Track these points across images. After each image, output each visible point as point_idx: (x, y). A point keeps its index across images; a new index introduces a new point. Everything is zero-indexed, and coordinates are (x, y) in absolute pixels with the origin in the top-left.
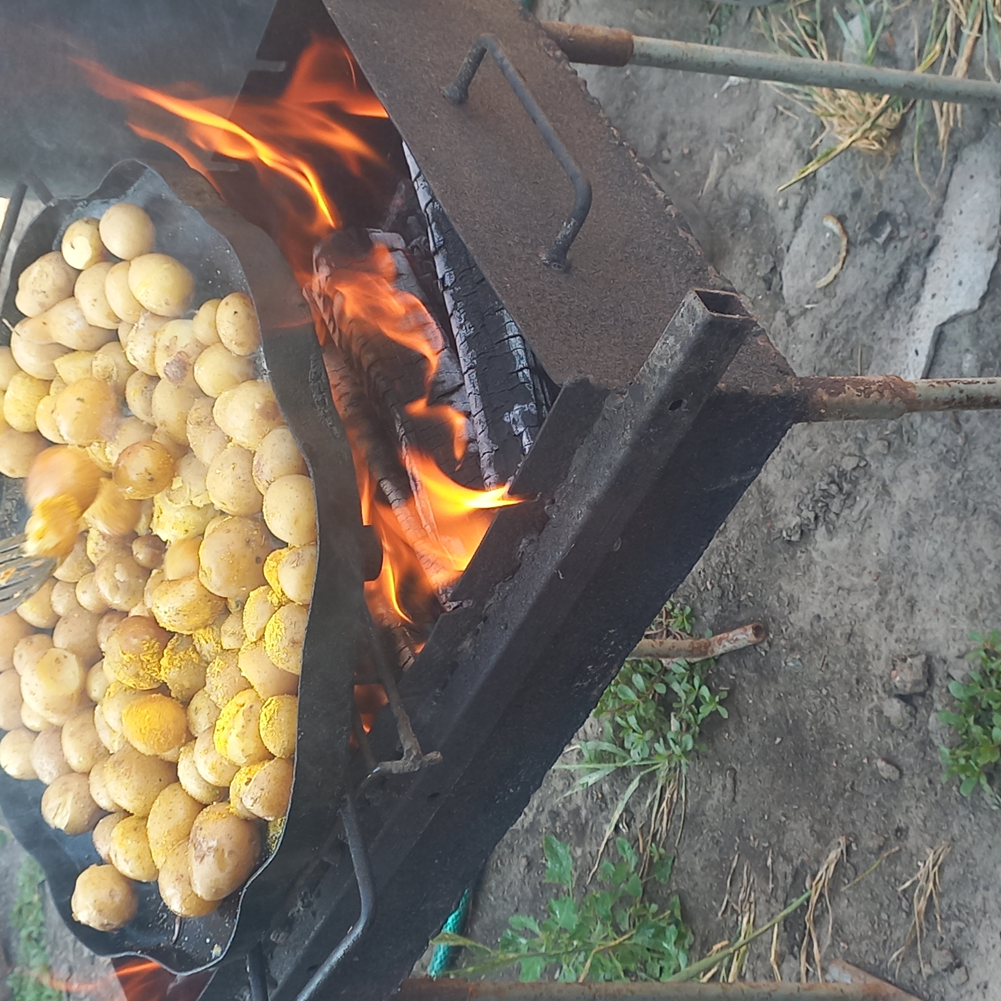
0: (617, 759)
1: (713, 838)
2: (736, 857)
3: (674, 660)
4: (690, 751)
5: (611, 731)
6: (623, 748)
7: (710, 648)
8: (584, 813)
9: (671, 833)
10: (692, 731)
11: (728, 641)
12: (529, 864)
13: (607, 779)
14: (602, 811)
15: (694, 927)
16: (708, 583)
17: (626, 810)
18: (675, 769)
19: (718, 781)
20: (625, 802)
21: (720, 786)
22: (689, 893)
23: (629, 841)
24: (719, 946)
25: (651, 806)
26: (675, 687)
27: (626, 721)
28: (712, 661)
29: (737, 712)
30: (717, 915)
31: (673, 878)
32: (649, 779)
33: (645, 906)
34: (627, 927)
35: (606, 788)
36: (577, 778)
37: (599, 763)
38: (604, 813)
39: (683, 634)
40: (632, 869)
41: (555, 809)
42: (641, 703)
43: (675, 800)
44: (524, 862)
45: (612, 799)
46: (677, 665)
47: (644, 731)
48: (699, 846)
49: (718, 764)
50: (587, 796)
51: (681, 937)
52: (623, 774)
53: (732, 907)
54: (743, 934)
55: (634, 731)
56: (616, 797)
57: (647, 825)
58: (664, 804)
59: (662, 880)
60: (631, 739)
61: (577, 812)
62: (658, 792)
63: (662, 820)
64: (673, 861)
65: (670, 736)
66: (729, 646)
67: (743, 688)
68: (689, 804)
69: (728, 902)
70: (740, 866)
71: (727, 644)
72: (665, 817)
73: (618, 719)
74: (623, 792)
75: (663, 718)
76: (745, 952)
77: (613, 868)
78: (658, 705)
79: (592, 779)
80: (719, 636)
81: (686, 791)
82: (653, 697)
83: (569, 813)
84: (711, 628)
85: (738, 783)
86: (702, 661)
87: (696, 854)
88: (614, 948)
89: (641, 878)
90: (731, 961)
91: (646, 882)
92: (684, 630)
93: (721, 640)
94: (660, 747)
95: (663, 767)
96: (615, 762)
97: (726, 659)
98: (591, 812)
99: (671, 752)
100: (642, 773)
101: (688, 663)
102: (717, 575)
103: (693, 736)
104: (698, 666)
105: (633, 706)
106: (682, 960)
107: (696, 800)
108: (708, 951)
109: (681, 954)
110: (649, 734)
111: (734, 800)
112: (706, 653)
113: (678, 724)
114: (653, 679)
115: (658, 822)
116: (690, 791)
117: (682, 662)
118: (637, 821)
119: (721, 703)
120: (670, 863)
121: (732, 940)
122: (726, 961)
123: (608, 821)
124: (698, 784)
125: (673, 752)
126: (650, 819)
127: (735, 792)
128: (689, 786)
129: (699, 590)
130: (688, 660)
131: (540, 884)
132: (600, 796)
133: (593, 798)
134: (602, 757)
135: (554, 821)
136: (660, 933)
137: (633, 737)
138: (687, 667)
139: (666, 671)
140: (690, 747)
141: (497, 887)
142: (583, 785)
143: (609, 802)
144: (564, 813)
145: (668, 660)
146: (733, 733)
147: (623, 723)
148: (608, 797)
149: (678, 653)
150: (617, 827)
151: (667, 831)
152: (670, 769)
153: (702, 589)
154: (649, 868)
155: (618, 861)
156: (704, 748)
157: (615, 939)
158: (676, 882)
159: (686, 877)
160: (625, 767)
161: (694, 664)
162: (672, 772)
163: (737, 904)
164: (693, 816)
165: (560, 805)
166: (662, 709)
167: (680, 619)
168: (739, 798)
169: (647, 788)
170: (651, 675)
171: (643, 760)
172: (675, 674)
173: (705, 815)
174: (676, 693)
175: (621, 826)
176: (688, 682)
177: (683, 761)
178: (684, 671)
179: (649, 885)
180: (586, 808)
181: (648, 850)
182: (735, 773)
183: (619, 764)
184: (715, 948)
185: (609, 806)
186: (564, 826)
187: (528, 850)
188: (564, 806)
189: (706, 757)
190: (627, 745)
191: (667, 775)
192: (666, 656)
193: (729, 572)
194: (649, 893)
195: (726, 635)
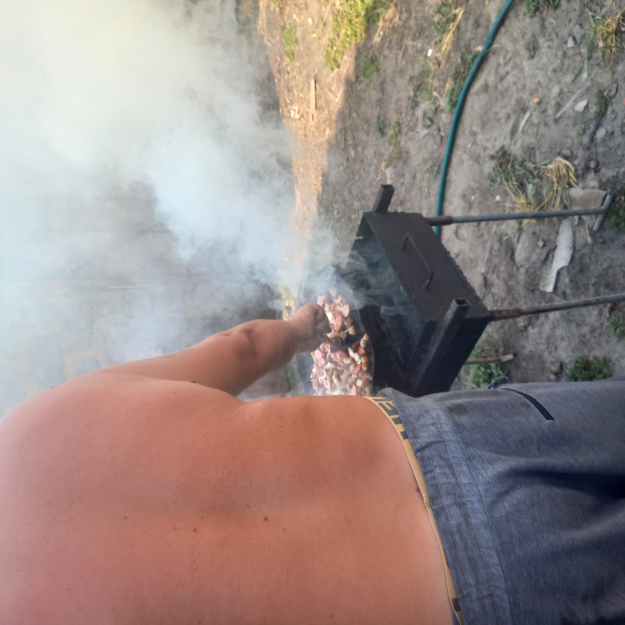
7: (502, 360)
26: (493, 371)
28: (502, 363)
46: (493, 365)
66: (506, 359)
67: (512, 371)
80: (504, 357)
84: (502, 354)
86: (500, 363)
97: (506, 363)
104: (499, 365)
138: (496, 365)
172: (492, 367)
176: (496, 369)
195: (506, 356)
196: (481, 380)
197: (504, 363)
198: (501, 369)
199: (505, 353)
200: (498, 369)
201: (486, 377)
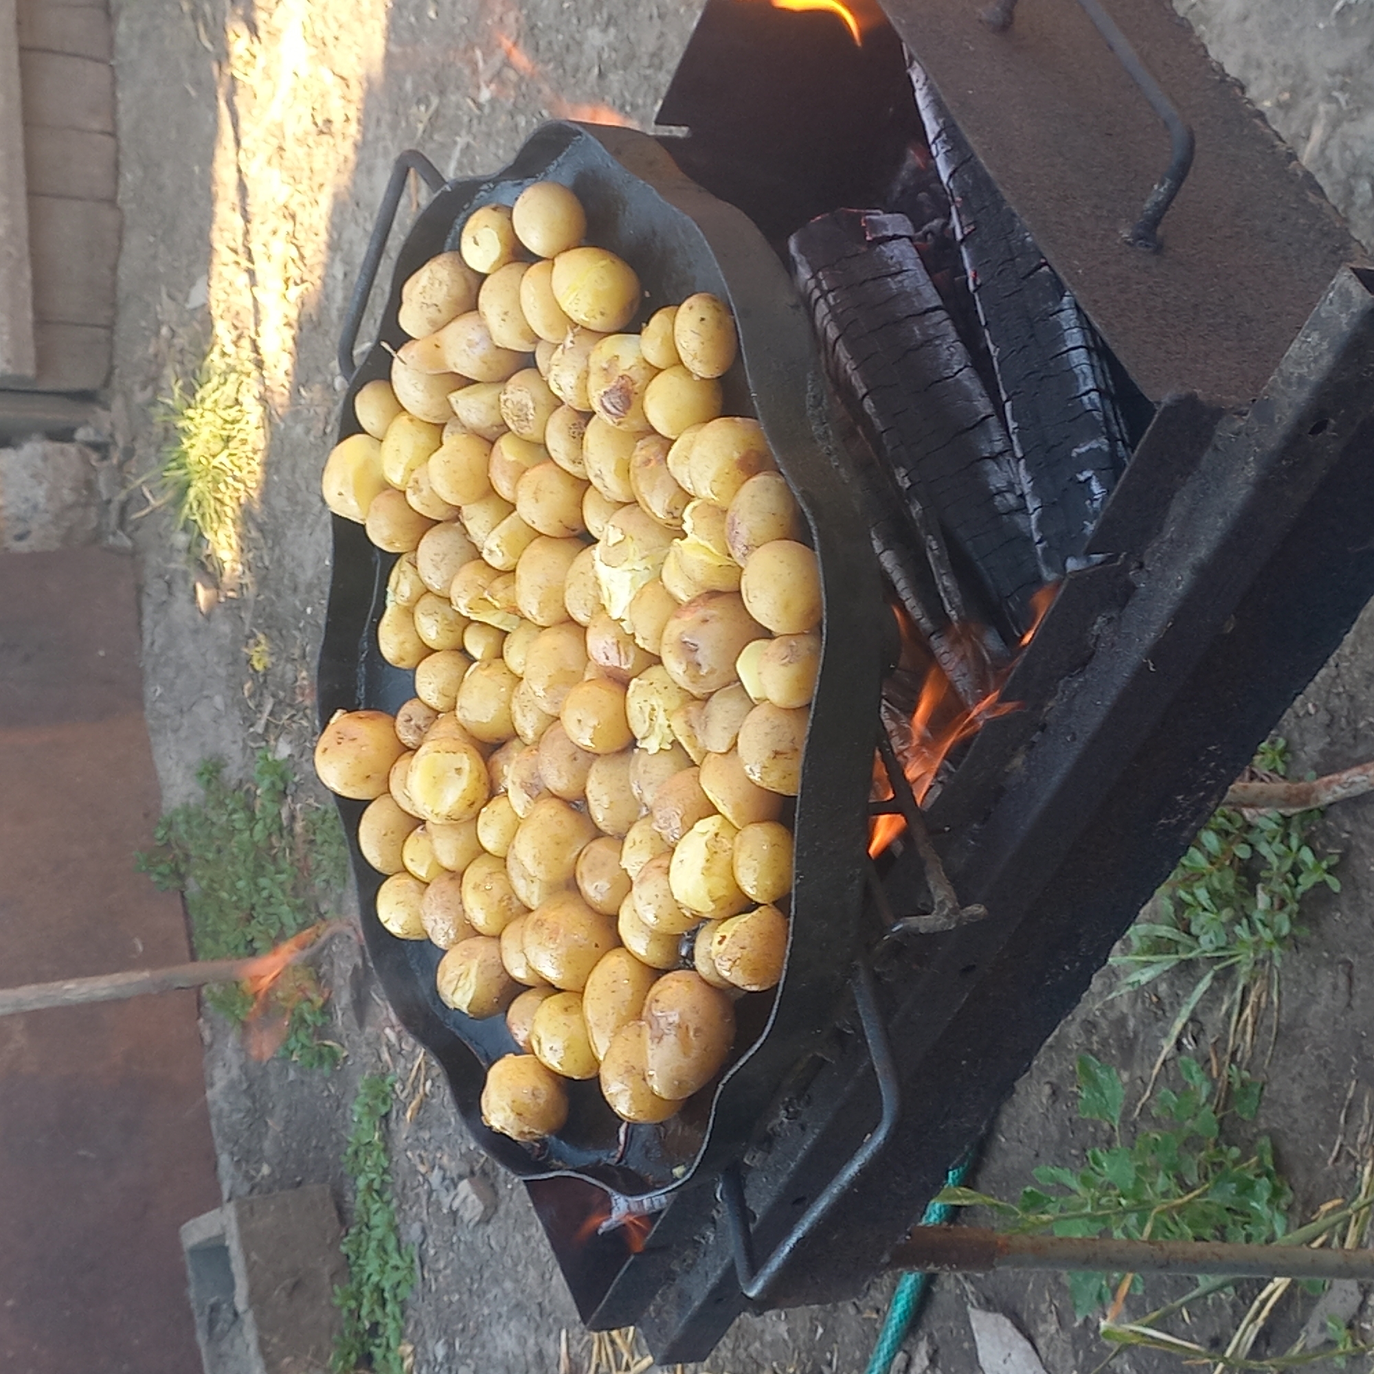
0: (1180, 948)
1: (1319, 1057)
2: (1354, 1083)
3: (1263, 811)
4: (1285, 937)
5: (1171, 909)
6: (1189, 934)
7: (1313, 795)
8: (1131, 1023)
9: (1258, 1049)
10: (1287, 909)
11: (1340, 785)
12: (1054, 1093)
13: (1165, 976)
14: (1158, 1020)
15: (1292, 1181)
16: (1310, 705)
17: (1193, 1019)
18: (1263, 962)
19: (1326, 978)
20: (1191, 1007)
21: (1328, 986)
22: (1285, 1134)
23: (1197, 1061)
24: (1329, 1206)
25: (1228, 1015)
26: (1264, 849)
27: (1193, 894)
28: (1316, 812)
29: (1352, 884)
30: (1326, 1164)
31: (1261, 1111)
32: (1226, 976)
33: (1221, 1151)
34: (1196, 1179)
35: (1163, 988)
36: (1122, 976)
37: (1155, 954)
38: (1161, 1024)
39: (1274, 776)
40: (1203, 1100)
41: (1091, 1018)
42: (1215, 872)
43: (1263, 1005)
44: (1047, 1090)
45: (1171, 1004)
46: (1265, 819)
47: (1219, 909)
48: (1298, 1068)
49: (1326, 955)
50: (1136, 1001)
51: (1276, 1193)
52: (1187, 968)
53: (1348, 1153)
54: (1364, 1190)
55: (1205, 909)
56: (1177, 1001)
57: (1223, 1040)
58: (1248, 1011)
59: (1245, 1116)
60: (1200, 921)
61: (1121, 1022)
62: (1238, 994)
63: (1244, 1032)
64: (1262, 1089)
65: (1256, 916)
66: (1341, 792)
67: (1362, 851)
68: (1284, 1012)
69: (1341, 1146)
70: (1358, 1098)
71: (1338, 789)
72: (1249, 1029)
73: (1182, 894)
74: (1189, 993)
75: (1246, 891)
76: (1367, 1214)
77: (1174, 1098)
78: (1238, 874)
79: (1145, 976)
80: (1326, 779)
81: (1280, 993)
82: (1232, 862)
83: (1111, 1022)
84: (1315, 767)
85: (1356, 981)
86: (1300, 813)
87: (1293, 1080)
88: (1180, 1209)
89: (1215, 1112)
90: (1346, 1227)
91: (1222, 1119)
92: (1274, 770)
93: (1330, 782)
94: (1242, 931)
95: (1245, 959)
96: (1177, 952)
97: (1337, 811)
98: (1143, 1023)
99: (1256, 938)
100: (1216, 968)
101: (1283, 816)
102: (1324, 695)
103: (1290, 916)
104: (1295, 821)
105: (1203, 875)
106: (1279, 1226)
107: (1294, 1005)
108: (1314, 1213)
109: (1277, 1216)
110: (1226, 914)
111: (1349, 1005)
112: (1306, 802)
113: (1267, 899)
114: (1231, 838)
115: (1239, 1036)
116: (1284, 993)
117: (1273, 813)
118: (1208, 1033)
119: (1329, 871)
120: (1257, 1091)
121: (1349, 1198)
122: (1339, 1227)
123: (1166, 1034)
124: (1297, 983)
125: (1261, 939)
126: (1227, 1032)
127: (1351, 995)
128: (1283, 984)
129: (1297, 716)
130: (1282, 811)
131: (1070, 1120)
132: (1154, 999)
133: (1143, 1002)
134: (1159, 946)
135: (1089, 1033)
136: (1246, 1188)
137: (1204, 917)
138: (1280, 821)
139: (1249, 827)
140: (1285, 930)
141: (1010, 1124)
142: (1133, 984)
143: (1167, 1008)
144: (1104, 1024)
145: (1252, 811)
146: (1347, 912)
147: (1188, 898)
148: (1166, 1001)
149: (1269, 801)
150: (1179, 1043)
151: (1252, 1046)
152: (1256, 964)
153: (1301, 713)
154: (1227, 1098)
155: (1183, 1089)
156: (1304, 932)
157: (1181, 1197)
158: (1267, 1118)
159: (1280, 1110)
160: (1191, 960)
161: (1290, 818)
162: (1259, 966)
163: (1355, 1147)
164: (1290, 1027)
165: (1098, 1013)
166: (1244, 879)
167: (1270, 756)
168: (1357, 1002)
169: (1223, 988)
170: (1227, 833)
171: (1218, 949)
172: (1262, 831)
173: (1305, 1025)
174: (1265, 858)
175: (1185, 1041)
176: (1282, 842)
177: (1276, 950)
178: (1275, 826)
179: (1226, 1121)
180: (1134, 1016)
181: (1225, 1073)
182: (1351, 967)
183: (1184, 956)
184: (1325, 1207)
185: (1168, 1014)
186: (1104, 1042)
187: (1053, 1075)
188: (1103, 1014)
189: (1308, 945)
190: (1194, 929)
191: (1252, 970)
192: (1252, 805)
193: (1341, 690)
194: (1228, 1132)
195: (1336, 777)
196: (1203, 895)
197: (1324, 812)
198: (1307, 842)
199: (1330, 765)
200: (1294, 842)
201: (1227, 881)
